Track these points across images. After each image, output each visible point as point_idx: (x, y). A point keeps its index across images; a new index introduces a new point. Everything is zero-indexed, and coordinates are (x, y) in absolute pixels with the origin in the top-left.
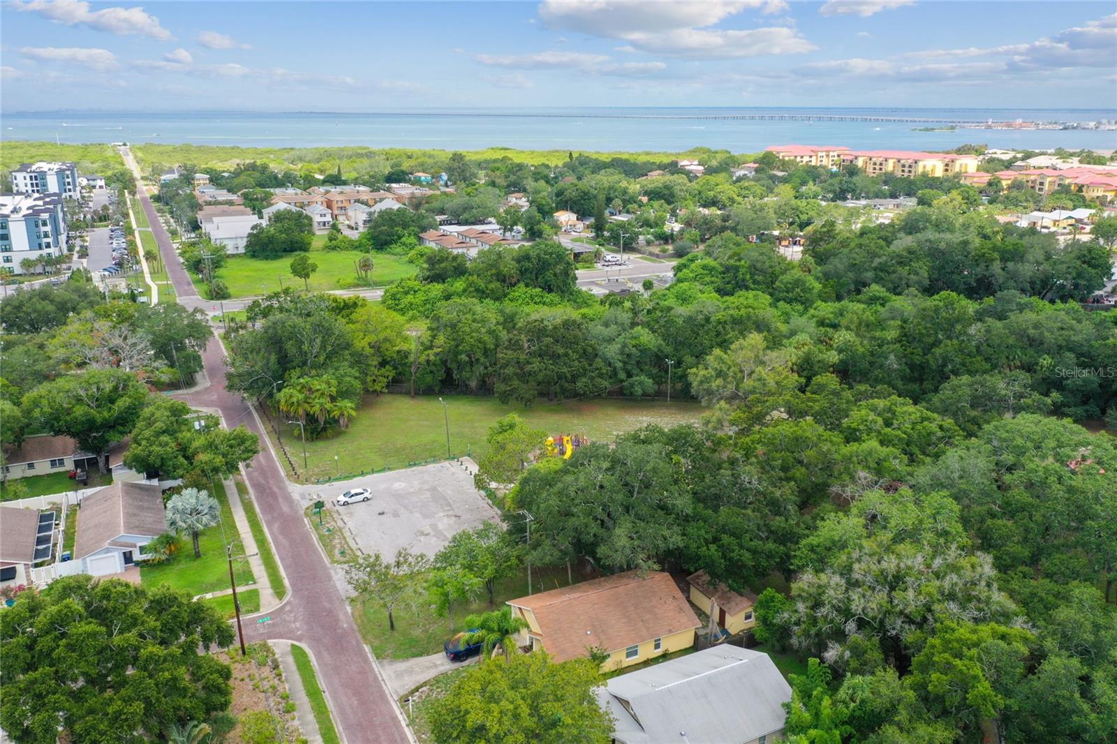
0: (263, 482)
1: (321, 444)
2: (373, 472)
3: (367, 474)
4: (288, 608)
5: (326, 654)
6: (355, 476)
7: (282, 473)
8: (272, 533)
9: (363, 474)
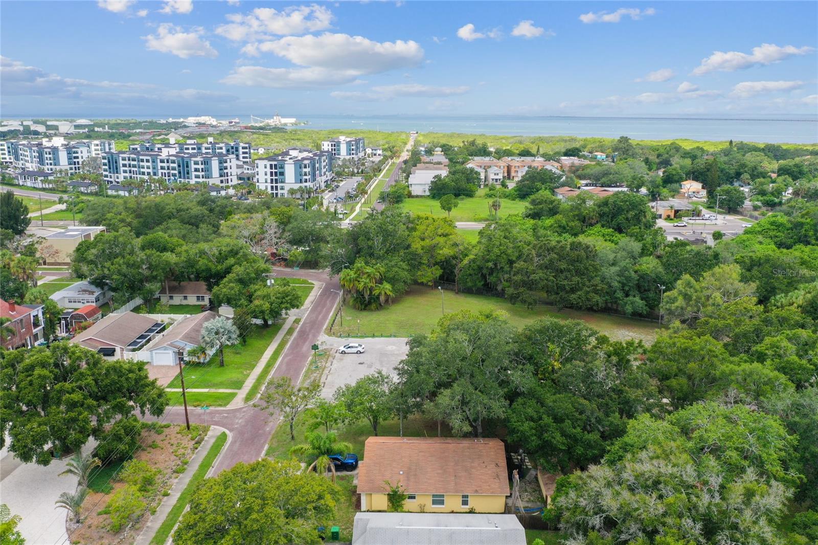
0: (307, 330)
1: (365, 313)
2: (382, 336)
3: (377, 337)
4: (244, 410)
5: (237, 444)
6: (368, 337)
7: (325, 327)
8: (282, 362)
9: (374, 336)
